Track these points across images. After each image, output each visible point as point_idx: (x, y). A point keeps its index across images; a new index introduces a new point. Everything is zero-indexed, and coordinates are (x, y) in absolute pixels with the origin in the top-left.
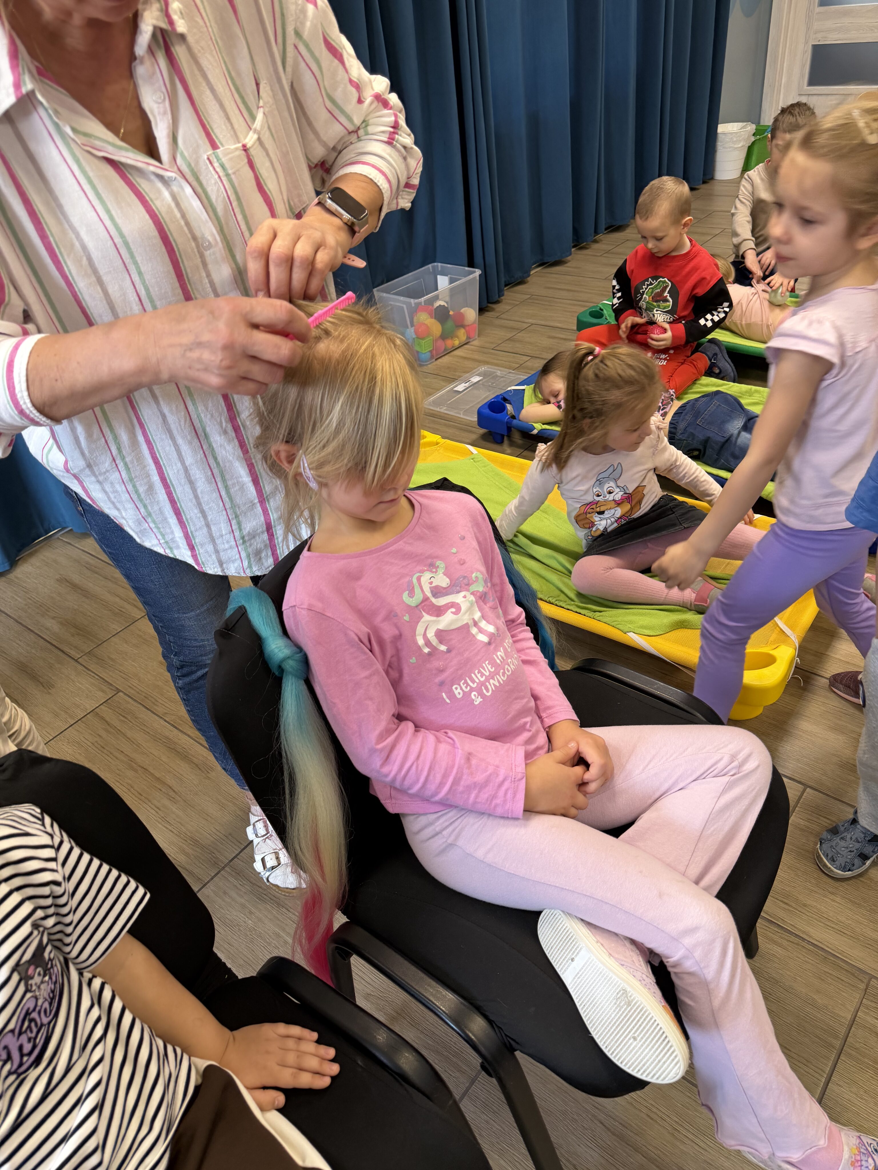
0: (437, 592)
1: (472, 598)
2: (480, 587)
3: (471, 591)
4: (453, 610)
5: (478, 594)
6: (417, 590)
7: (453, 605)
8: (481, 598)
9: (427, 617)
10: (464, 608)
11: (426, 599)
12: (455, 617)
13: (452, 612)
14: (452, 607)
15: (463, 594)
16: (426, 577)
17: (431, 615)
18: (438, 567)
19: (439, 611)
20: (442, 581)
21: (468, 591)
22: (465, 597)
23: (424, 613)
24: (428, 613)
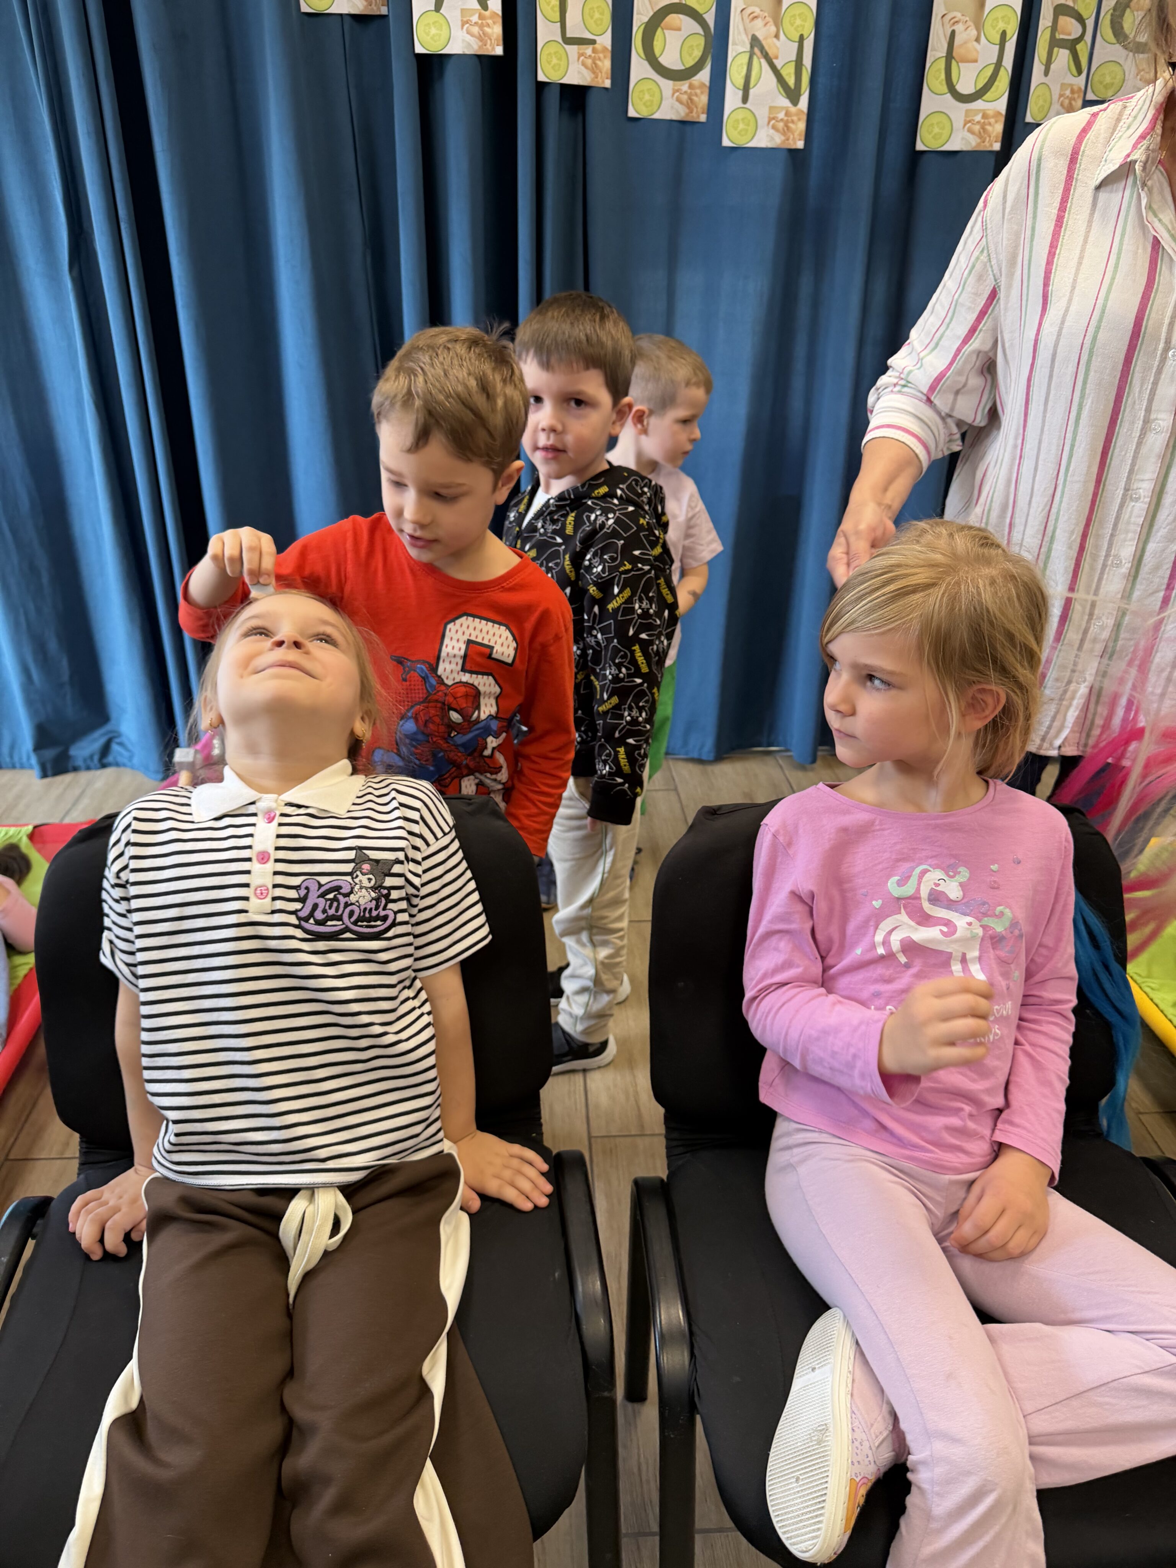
0: (936, 898)
1: (980, 932)
2: (999, 927)
3: (984, 923)
4: (945, 929)
5: (990, 932)
6: (913, 881)
7: (948, 923)
8: (992, 938)
9: (903, 917)
10: (958, 935)
11: (916, 897)
12: (941, 937)
13: (941, 930)
14: (945, 925)
15: (969, 919)
16: (936, 875)
17: (911, 917)
18: (959, 873)
19: (924, 920)
20: (953, 890)
21: (980, 921)
22: (970, 924)
23: (903, 911)
24: (907, 913)
